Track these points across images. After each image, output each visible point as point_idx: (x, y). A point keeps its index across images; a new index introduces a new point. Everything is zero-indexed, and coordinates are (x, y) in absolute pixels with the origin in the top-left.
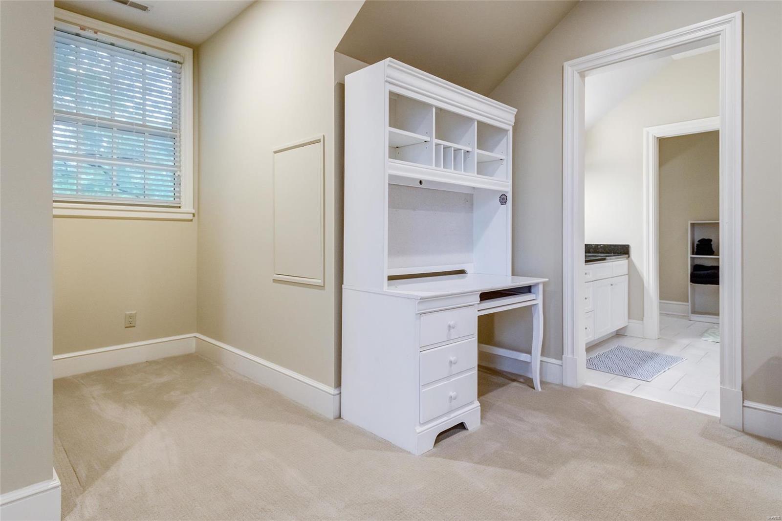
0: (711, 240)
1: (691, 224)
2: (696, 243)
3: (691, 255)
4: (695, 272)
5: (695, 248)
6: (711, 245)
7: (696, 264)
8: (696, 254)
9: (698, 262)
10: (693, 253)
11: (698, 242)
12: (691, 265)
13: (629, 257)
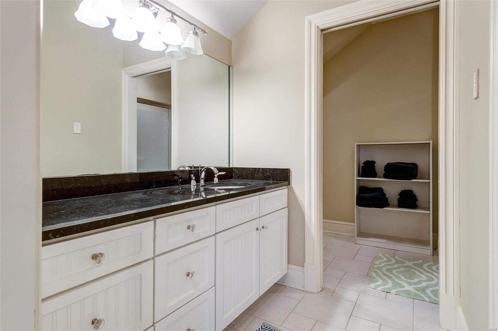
0: (373, 162)
1: (357, 145)
2: (362, 165)
3: (357, 177)
4: (361, 195)
5: (361, 170)
6: (375, 167)
7: (361, 186)
8: (362, 176)
9: (362, 184)
10: (359, 176)
11: (363, 164)
12: (357, 187)
13: (289, 184)
